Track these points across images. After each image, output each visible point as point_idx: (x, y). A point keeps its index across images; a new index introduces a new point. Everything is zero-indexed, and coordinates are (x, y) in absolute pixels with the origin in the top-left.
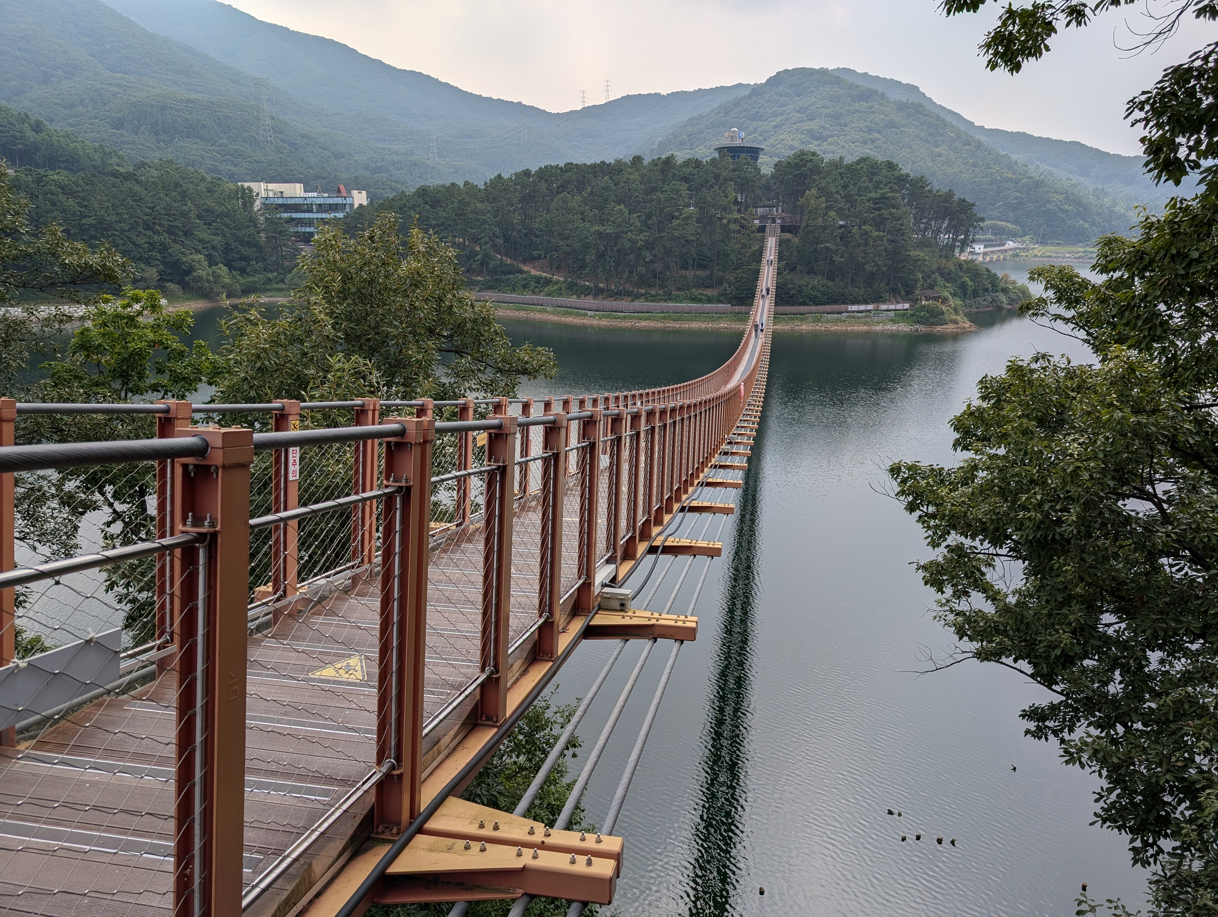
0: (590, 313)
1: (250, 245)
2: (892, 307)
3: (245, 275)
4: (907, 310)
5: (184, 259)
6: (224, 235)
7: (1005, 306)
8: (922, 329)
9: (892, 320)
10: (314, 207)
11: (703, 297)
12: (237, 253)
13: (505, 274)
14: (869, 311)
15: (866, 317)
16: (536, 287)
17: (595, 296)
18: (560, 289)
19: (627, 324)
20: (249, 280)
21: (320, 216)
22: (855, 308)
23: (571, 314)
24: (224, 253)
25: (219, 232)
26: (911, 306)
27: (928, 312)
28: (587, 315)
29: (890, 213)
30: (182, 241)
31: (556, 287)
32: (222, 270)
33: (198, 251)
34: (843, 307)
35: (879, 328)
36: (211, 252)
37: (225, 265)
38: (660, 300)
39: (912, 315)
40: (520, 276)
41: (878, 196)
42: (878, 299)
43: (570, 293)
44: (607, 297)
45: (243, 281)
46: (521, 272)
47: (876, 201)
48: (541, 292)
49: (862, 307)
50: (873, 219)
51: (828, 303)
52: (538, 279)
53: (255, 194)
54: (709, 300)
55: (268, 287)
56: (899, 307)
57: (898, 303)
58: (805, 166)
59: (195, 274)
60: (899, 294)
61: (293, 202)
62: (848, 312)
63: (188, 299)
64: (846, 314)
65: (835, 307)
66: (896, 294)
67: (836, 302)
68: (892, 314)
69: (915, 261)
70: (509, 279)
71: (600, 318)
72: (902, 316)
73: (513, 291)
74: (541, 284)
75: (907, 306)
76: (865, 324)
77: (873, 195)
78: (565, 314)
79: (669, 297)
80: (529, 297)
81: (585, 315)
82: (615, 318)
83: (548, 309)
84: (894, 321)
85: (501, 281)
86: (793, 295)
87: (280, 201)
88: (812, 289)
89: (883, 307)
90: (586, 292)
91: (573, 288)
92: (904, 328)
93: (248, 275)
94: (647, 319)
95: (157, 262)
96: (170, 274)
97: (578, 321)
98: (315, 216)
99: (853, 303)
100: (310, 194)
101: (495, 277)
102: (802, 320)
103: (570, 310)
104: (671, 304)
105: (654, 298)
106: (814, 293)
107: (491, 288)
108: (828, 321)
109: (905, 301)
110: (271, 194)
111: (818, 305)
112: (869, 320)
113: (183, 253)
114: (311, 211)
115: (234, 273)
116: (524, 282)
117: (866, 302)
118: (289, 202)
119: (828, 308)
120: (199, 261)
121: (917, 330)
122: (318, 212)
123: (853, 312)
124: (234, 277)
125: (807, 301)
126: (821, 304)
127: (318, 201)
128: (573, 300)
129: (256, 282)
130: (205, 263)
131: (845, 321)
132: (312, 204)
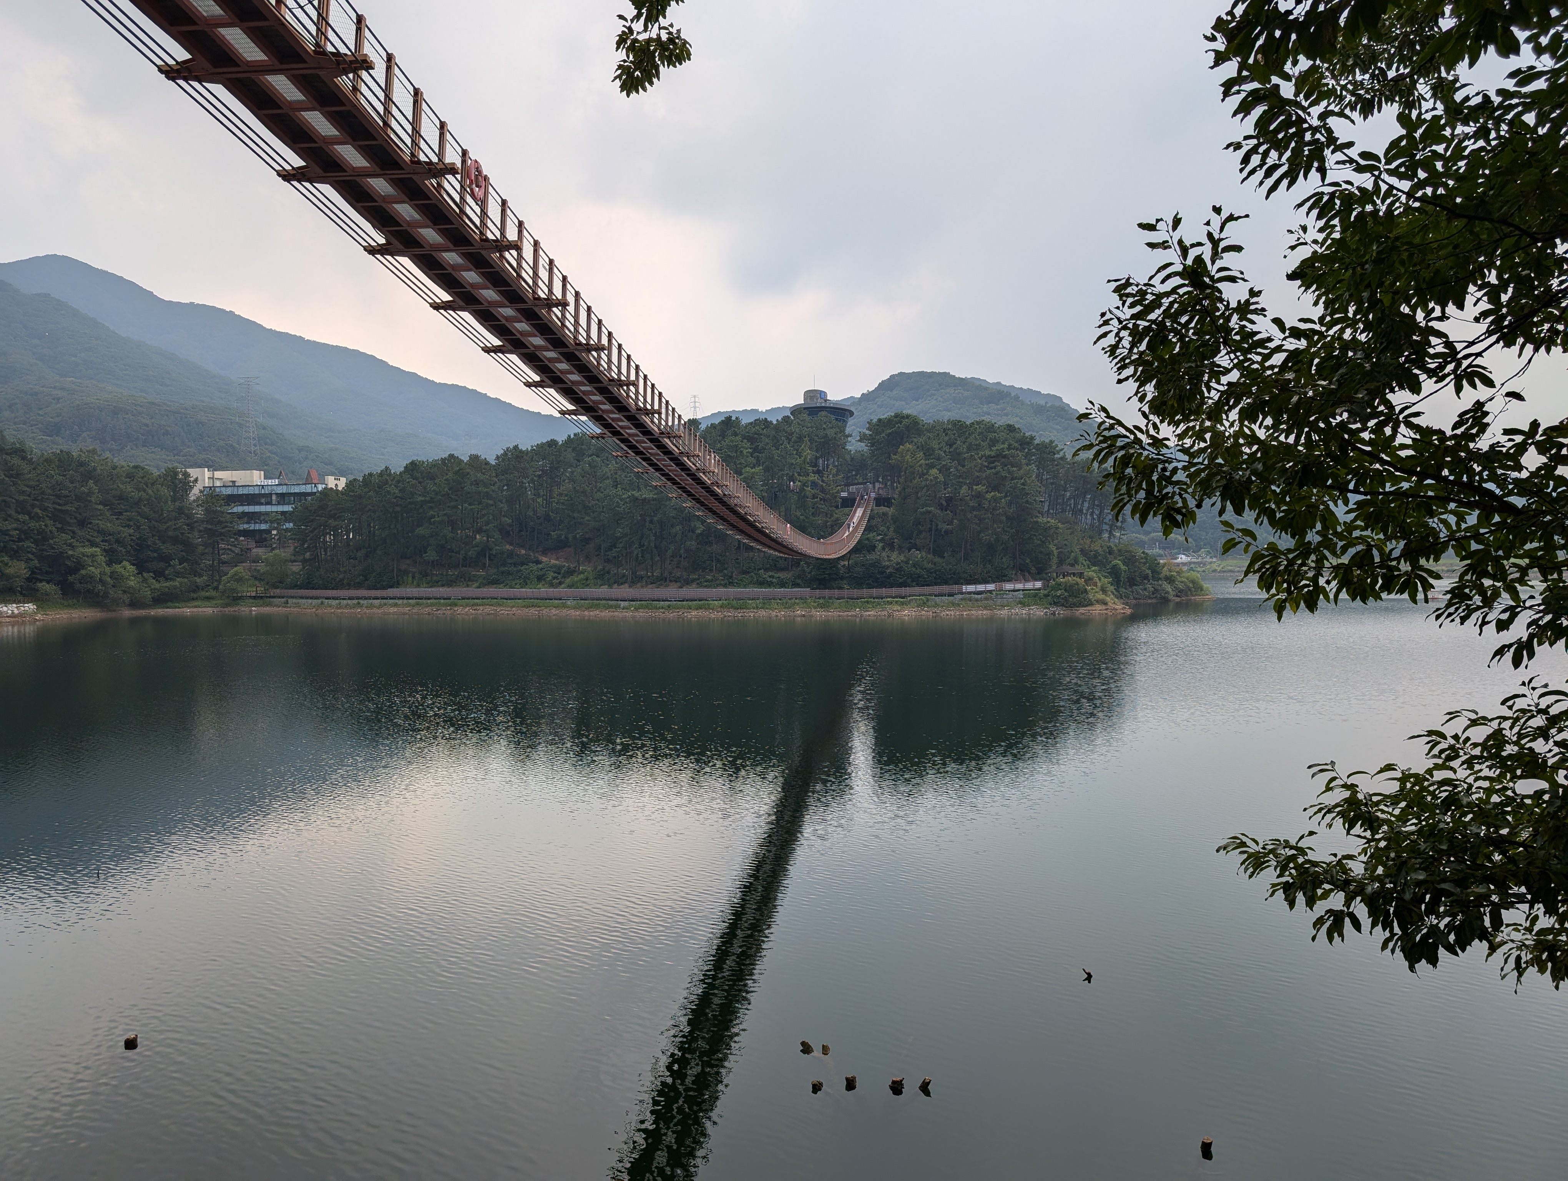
0: (623, 604)
1: (175, 541)
2: (1019, 586)
3: (162, 579)
4: (1039, 589)
5: (70, 552)
6: (138, 527)
7: (1171, 597)
8: (1061, 612)
9: (1020, 603)
10: (274, 497)
11: (774, 580)
12: (155, 551)
13: (515, 565)
14: (990, 592)
15: (986, 599)
16: (554, 578)
17: (633, 584)
18: (587, 579)
19: (671, 615)
20: (167, 584)
21: (280, 508)
22: (971, 588)
23: (597, 607)
24: (135, 550)
25: (131, 523)
26: (1044, 585)
27: (1066, 590)
28: (619, 607)
30: (74, 532)
31: (582, 576)
32: (127, 568)
33: (93, 544)
34: (955, 588)
35: (1004, 613)
36: (115, 546)
37: (133, 565)
38: (718, 586)
39: (1046, 596)
40: (535, 567)
42: (1000, 577)
43: (600, 582)
44: (647, 585)
45: (157, 586)
46: (538, 562)
47: (991, 459)
48: (560, 583)
49: (981, 587)
50: (987, 479)
51: (936, 584)
52: (558, 570)
53: (192, 479)
54: (782, 584)
55: (195, 596)
56: (1029, 585)
57: (1026, 581)
58: (901, 423)
59: (83, 572)
60: (1029, 573)
61: (245, 491)
62: (962, 593)
63: (69, 606)
64: (960, 596)
65: (945, 588)
66: (1024, 572)
67: (946, 583)
68: (1020, 595)
69: (1046, 530)
70: (521, 570)
71: (636, 609)
72: (1033, 597)
73: (524, 584)
74: (562, 575)
75: (1039, 584)
76: (985, 608)
77: (987, 453)
78: (589, 608)
79: (730, 582)
80: (544, 590)
81: (617, 607)
82: (656, 608)
83: (569, 603)
84: (1023, 604)
85: (509, 573)
86: (891, 575)
87: (229, 491)
88: (914, 565)
89: (1009, 586)
90: (620, 581)
91: (602, 578)
92: (1038, 612)
93: (167, 579)
94: (698, 608)
95: (30, 556)
96: (47, 573)
97: (606, 614)
98: (275, 508)
99: (969, 583)
100: (270, 482)
101: (502, 569)
102: (902, 604)
103: (596, 602)
104: (731, 590)
105: (711, 584)
106: (918, 571)
107: (494, 582)
108: (936, 605)
109: (1036, 580)
110: (218, 484)
111: (923, 586)
112: (990, 602)
113: (70, 545)
114: (269, 503)
115: (145, 575)
116: (541, 573)
117: (986, 582)
118: (241, 491)
119: (937, 589)
120: (93, 556)
121: (1054, 614)
122: (279, 504)
123: (970, 593)
124: (145, 580)
125: (909, 581)
126: (928, 585)
127: (280, 490)
128: (603, 591)
129: (175, 587)
130: (101, 559)
131: (959, 605)
132: (271, 494)
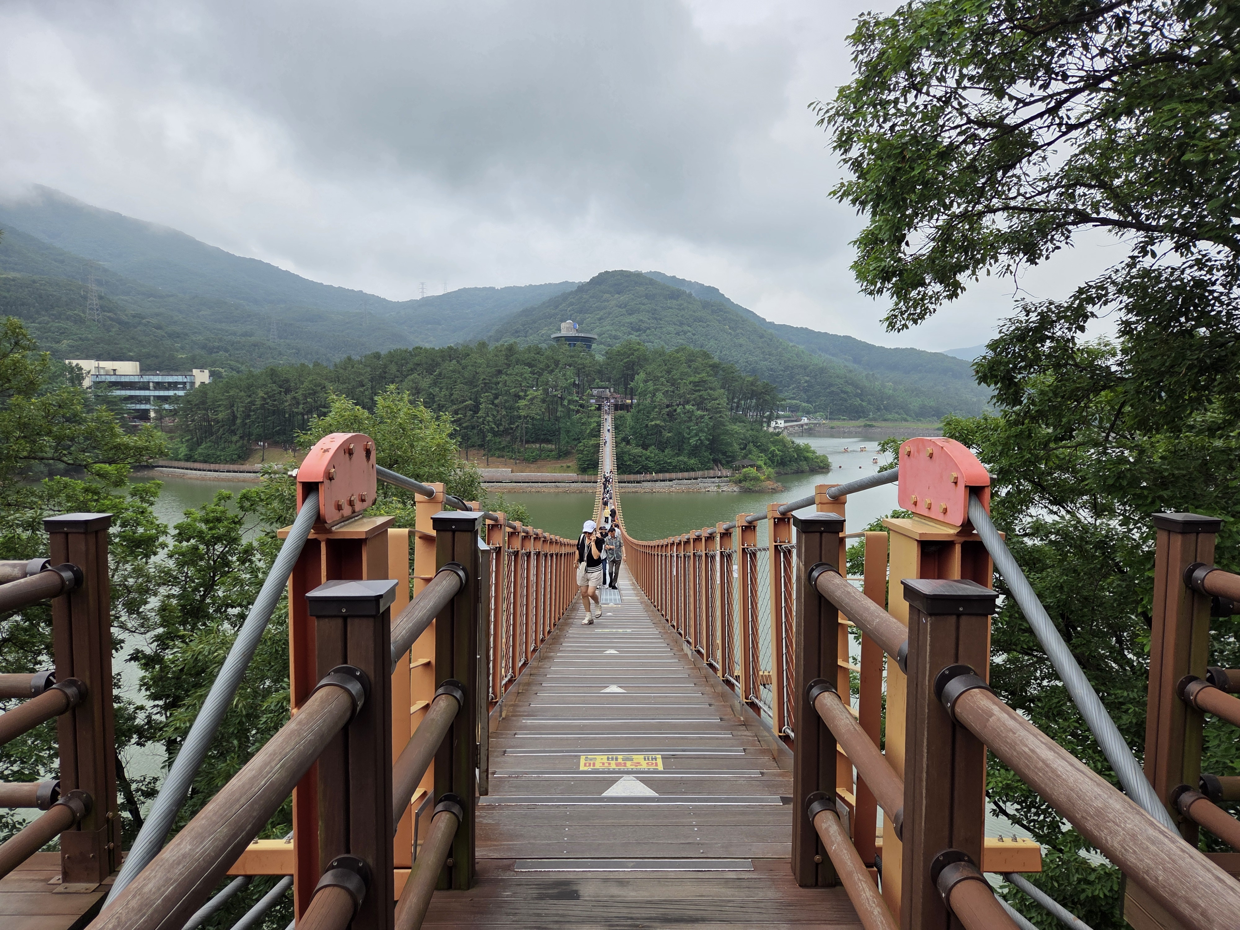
10: (151, 385)
21: (157, 393)
22: (684, 475)
26: (731, 474)
29: (709, 394)
41: (697, 380)
42: (703, 467)
47: (696, 384)
49: (690, 475)
50: (694, 400)
51: (660, 472)
53: (84, 372)
56: (722, 474)
57: (720, 471)
58: (633, 354)
60: (721, 462)
61: (127, 379)
66: (718, 462)
67: (667, 471)
68: (716, 481)
69: (732, 434)
75: (728, 474)
77: (692, 379)
87: (113, 379)
98: (152, 393)
100: (147, 373)
106: (648, 463)
109: (726, 468)
110: (102, 372)
111: (651, 473)
114: (148, 389)
117: (693, 470)
118: (123, 379)
122: (155, 389)
125: (642, 470)
126: (655, 473)
127: (156, 379)
132: (149, 382)
